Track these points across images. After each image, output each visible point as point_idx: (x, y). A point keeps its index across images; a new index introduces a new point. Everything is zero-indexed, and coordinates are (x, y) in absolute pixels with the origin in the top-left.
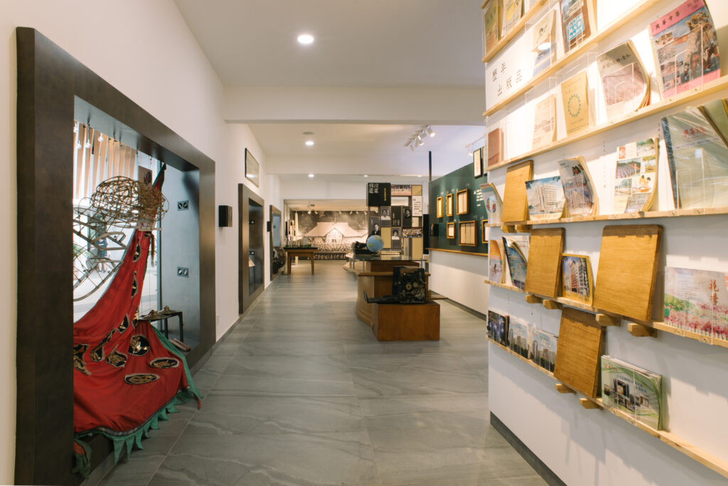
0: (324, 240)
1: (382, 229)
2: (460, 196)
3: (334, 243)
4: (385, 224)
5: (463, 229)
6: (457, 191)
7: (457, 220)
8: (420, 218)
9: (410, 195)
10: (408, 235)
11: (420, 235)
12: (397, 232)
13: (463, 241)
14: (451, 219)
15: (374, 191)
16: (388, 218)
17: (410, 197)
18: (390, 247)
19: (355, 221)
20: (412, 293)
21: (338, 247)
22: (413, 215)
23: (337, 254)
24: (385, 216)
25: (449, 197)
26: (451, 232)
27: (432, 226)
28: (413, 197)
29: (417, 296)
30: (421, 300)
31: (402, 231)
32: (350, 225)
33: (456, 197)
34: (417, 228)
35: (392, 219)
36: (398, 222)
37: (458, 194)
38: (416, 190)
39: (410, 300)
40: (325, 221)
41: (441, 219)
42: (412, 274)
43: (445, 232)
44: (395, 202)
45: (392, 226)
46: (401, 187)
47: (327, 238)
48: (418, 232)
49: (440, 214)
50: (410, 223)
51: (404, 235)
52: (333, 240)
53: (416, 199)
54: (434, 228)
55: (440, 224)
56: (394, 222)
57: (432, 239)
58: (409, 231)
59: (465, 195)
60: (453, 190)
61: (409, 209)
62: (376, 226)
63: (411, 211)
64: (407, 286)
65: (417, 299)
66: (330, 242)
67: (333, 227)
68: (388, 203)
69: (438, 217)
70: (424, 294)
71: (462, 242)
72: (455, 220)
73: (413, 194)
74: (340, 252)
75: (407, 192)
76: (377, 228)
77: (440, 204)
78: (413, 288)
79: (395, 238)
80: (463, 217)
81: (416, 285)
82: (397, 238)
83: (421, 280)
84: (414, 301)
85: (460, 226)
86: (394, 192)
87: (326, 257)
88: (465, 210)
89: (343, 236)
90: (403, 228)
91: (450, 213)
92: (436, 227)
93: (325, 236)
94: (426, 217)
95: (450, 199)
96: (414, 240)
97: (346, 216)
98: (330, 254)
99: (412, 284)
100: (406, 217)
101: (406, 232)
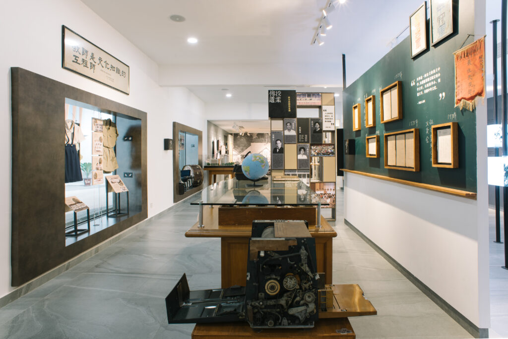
1: (286, 146)
2: (386, 96)
4: (288, 140)
5: (391, 143)
6: (381, 90)
7: (381, 132)
8: (333, 132)
9: (320, 104)
10: (318, 154)
11: (333, 153)
12: (305, 150)
13: (391, 162)
14: (372, 130)
15: (275, 100)
16: (293, 133)
17: (320, 107)
18: (295, 168)
20: (283, 302)
22: (324, 129)
24: (289, 130)
25: (368, 101)
26: (372, 148)
27: (347, 143)
28: (324, 108)
29: (293, 311)
30: (306, 322)
31: (311, 148)
33: (378, 99)
34: (329, 145)
35: (298, 134)
36: (306, 138)
37: (383, 93)
38: (327, 99)
39: (276, 321)
40: (258, 142)
41: (358, 132)
42: (280, 253)
43: (364, 149)
44: (301, 114)
45: (299, 142)
46: (309, 95)
48: (330, 149)
49: (356, 126)
50: (321, 139)
51: (313, 153)
53: (328, 109)
54: (349, 144)
55: (356, 139)
56: (301, 137)
57: (347, 157)
58: (319, 148)
59: (395, 92)
60: (374, 91)
61: (318, 121)
62: (279, 142)
63: (321, 124)
64: (268, 284)
65: (293, 319)
67: (265, 147)
68: (294, 115)
69: (354, 130)
70: (312, 306)
71: (389, 164)
72: (378, 132)
73: (323, 104)
75: (316, 101)
76: (279, 144)
77: (356, 113)
78: (283, 291)
79: (303, 157)
80: (390, 126)
81: (291, 283)
82: (305, 157)
83: (306, 268)
84: (285, 324)
85: (387, 141)
86: (300, 101)
88: (395, 115)
90: (311, 145)
91: (371, 123)
92: (352, 143)
94: (340, 131)
95: (370, 104)
96: (326, 159)
99: (281, 282)
100: (315, 131)
101: (316, 149)
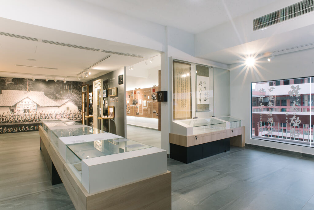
0: (13, 111)
3: (27, 114)
19: (52, 90)
21: (32, 117)
23: (30, 125)
32: (46, 95)
40: (14, 89)
47: (17, 108)
52: (25, 111)
66: (22, 112)
67: (25, 96)
74: (34, 122)
87: (16, 129)
89: (38, 106)
93: (15, 106)
97: (42, 86)
98: (21, 126)
